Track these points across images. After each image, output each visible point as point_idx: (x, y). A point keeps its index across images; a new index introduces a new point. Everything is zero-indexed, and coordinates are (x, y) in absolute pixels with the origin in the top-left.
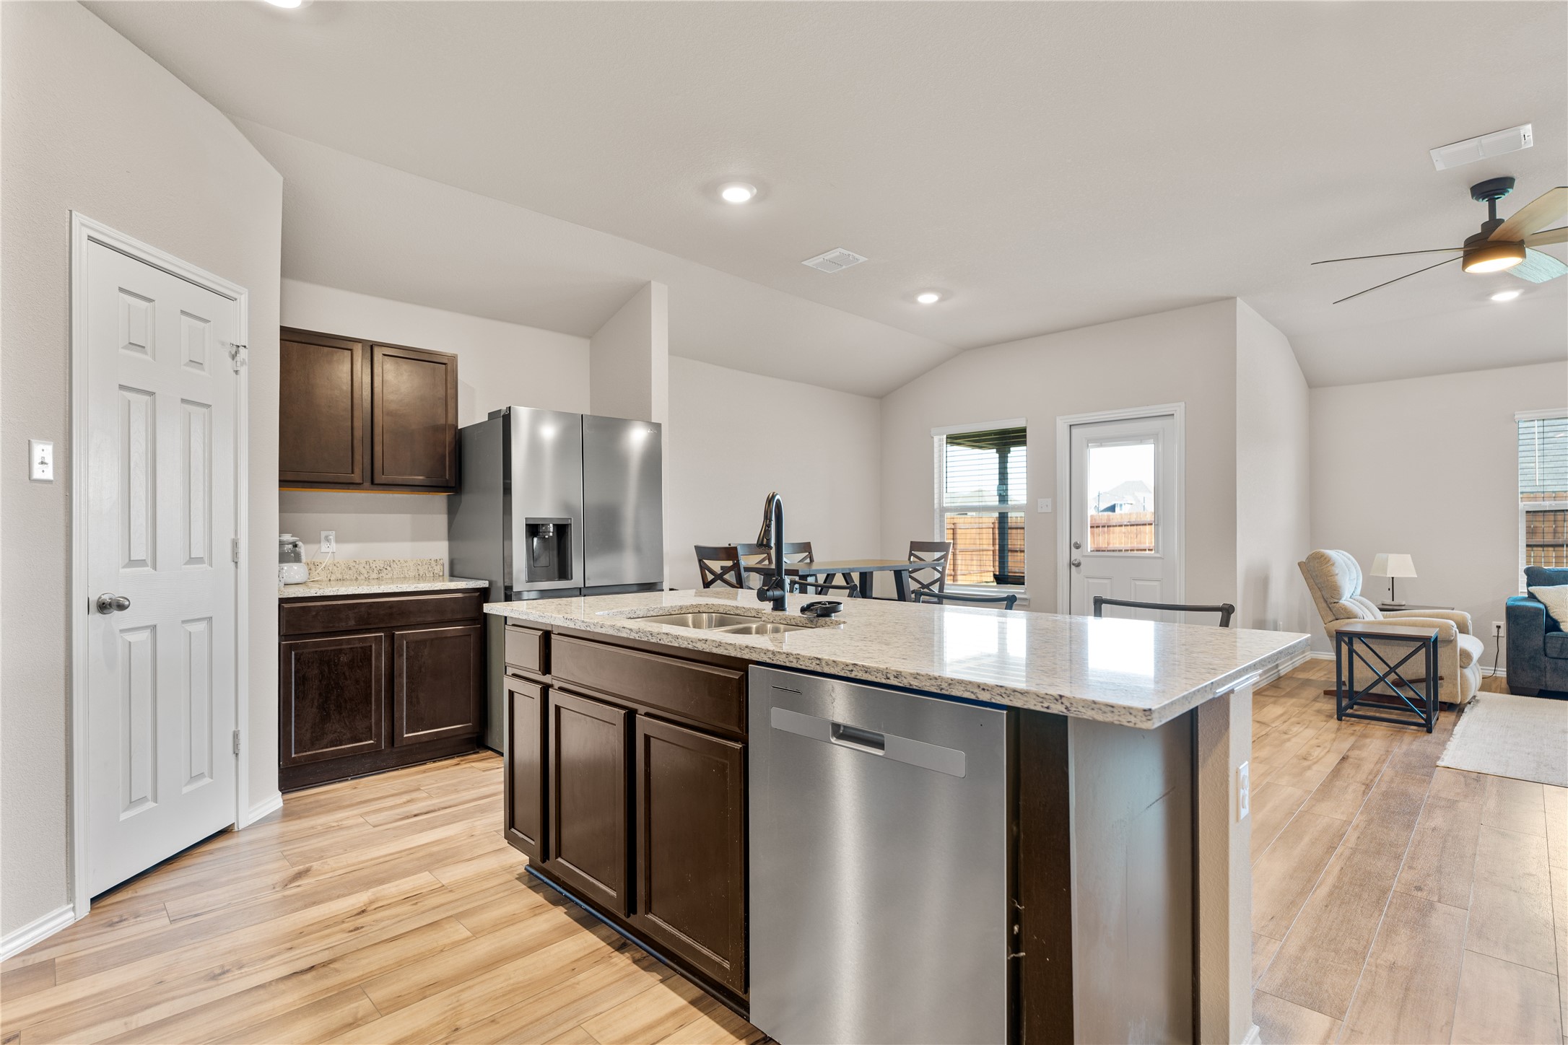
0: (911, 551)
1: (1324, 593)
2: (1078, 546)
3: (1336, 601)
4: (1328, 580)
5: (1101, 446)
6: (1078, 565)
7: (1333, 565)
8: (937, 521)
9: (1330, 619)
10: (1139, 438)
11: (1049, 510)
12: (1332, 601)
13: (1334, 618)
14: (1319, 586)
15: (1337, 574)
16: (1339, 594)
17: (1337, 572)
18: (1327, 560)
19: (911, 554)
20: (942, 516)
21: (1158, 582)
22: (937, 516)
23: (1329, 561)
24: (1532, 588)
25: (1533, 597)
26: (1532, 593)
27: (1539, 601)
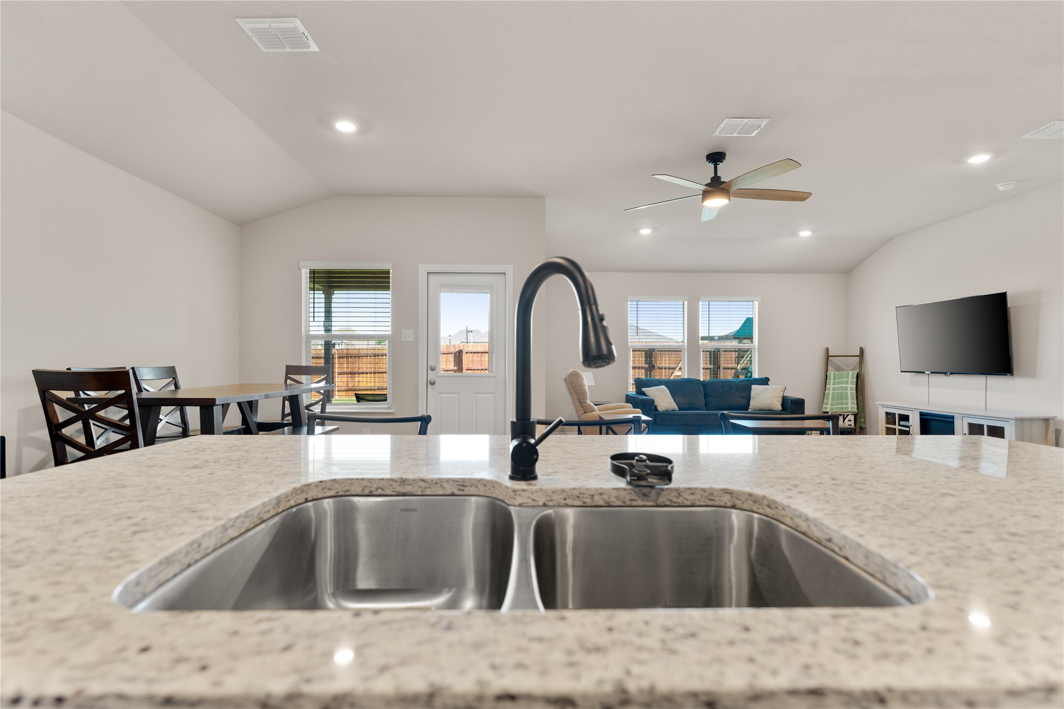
0: (286, 375)
2: (433, 369)
5: (451, 291)
6: (433, 384)
8: (304, 347)
10: (478, 289)
11: (412, 339)
19: (287, 378)
20: (308, 343)
21: (492, 394)
22: (304, 342)
24: (643, 389)
25: (644, 394)
26: (643, 392)
27: (647, 396)
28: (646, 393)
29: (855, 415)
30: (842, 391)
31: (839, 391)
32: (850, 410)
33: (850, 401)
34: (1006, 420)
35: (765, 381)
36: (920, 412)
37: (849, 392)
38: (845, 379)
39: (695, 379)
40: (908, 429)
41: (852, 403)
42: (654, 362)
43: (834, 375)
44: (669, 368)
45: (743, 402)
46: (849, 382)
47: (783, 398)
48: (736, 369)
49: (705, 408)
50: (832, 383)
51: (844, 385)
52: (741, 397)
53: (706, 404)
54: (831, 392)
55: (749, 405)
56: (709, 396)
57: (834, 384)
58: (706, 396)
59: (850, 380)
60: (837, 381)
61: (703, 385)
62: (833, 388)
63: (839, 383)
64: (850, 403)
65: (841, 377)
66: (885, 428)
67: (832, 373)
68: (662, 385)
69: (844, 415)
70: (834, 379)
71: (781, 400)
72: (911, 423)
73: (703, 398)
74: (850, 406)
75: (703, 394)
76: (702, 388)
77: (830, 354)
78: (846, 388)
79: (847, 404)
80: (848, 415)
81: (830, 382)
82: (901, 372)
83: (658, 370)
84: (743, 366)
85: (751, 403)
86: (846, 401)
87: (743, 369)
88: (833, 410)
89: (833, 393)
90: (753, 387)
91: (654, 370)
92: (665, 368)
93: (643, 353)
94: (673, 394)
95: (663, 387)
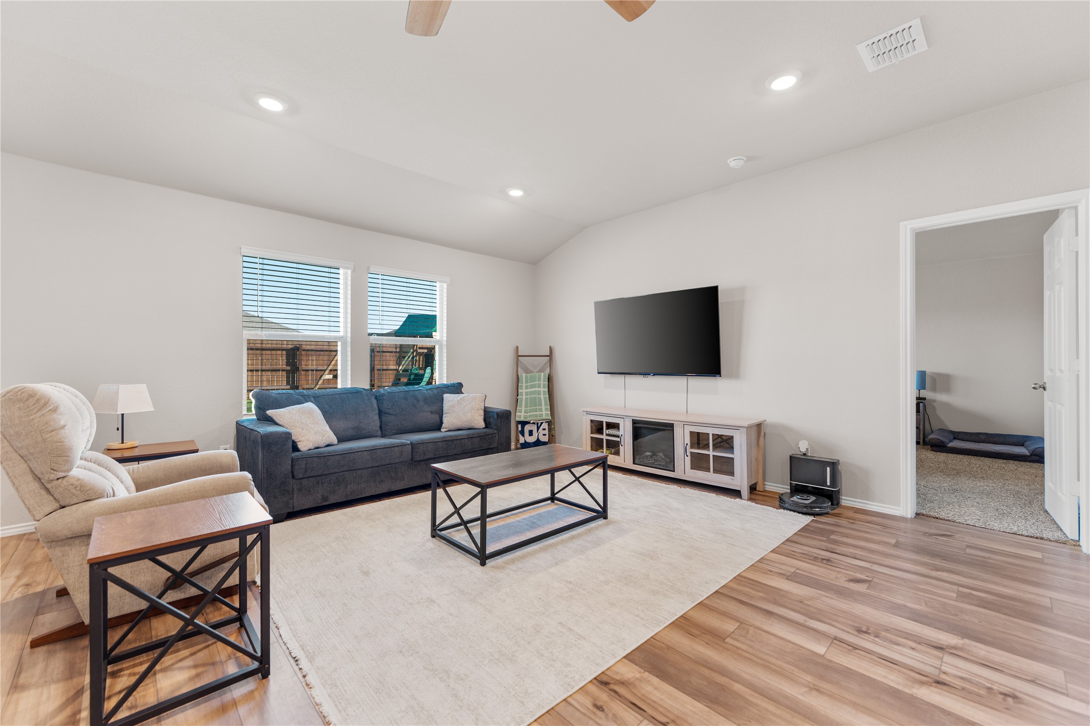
1: (34, 465)
3: (62, 474)
4: (44, 441)
7: (55, 410)
9: (48, 509)
12: (53, 477)
13: (57, 505)
14: (23, 452)
15: (63, 427)
16: (67, 461)
17: (62, 423)
18: (42, 402)
23: (45, 404)
24: (270, 412)
25: (271, 421)
26: (270, 417)
27: (277, 424)
28: (275, 419)
29: (550, 423)
30: (535, 396)
31: (532, 396)
32: (544, 417)
33: (543, 407)
34: (737, 428)
35: (457, 388)
36: (633, 420)
37: (542, 396)
38: (537, 382)
39: (364, 389)
40: (618, 439)
41: (546, 409)
42: (298, 364)
43: (526, 377)
44: (317, 370)
45: (433, 418)
46: (542, 386)
47: (485, 411)
48: (397, 370)
49: (379, 433)
50: (524, 387)
51: (537, 389)
52: (431, 412)
53: (381, 427)
54: (524, 397)
55: (441, 423)
56: (386, 413)
57: (526, 388)
58: (381, 413)
59: (542, 383)
60: (529, 384)
61: (376, 398)
62: (526, 392)
63: (532, 387)
64: (544, 410)
65: (533, 379)
66: (590, 438)
67: (524, 375)
68: (307, 401)
69: (538, 424)
70: (526, 382)
71: (482, 413)
72: (621, 432)
73: (376, 417)
74: (544, 413)
75: (377, 411)
76: (374, 402)
77: (519, 354)
78: (539, 393)
79: (541, 410)
80: (542, 423)
81: (522, 386)
82: (598, 373)
83: (303, 373)
84: (404, 367)
85: (445, 420)
86: (540, 407)
87: (405, 371)
88: (527, 418)
89: (526, 399)
90: (446, 396)
91: (298, 372)
92: (312, 370)
93: (284, 352)
94: (328, 416)
95: (310, 405)
